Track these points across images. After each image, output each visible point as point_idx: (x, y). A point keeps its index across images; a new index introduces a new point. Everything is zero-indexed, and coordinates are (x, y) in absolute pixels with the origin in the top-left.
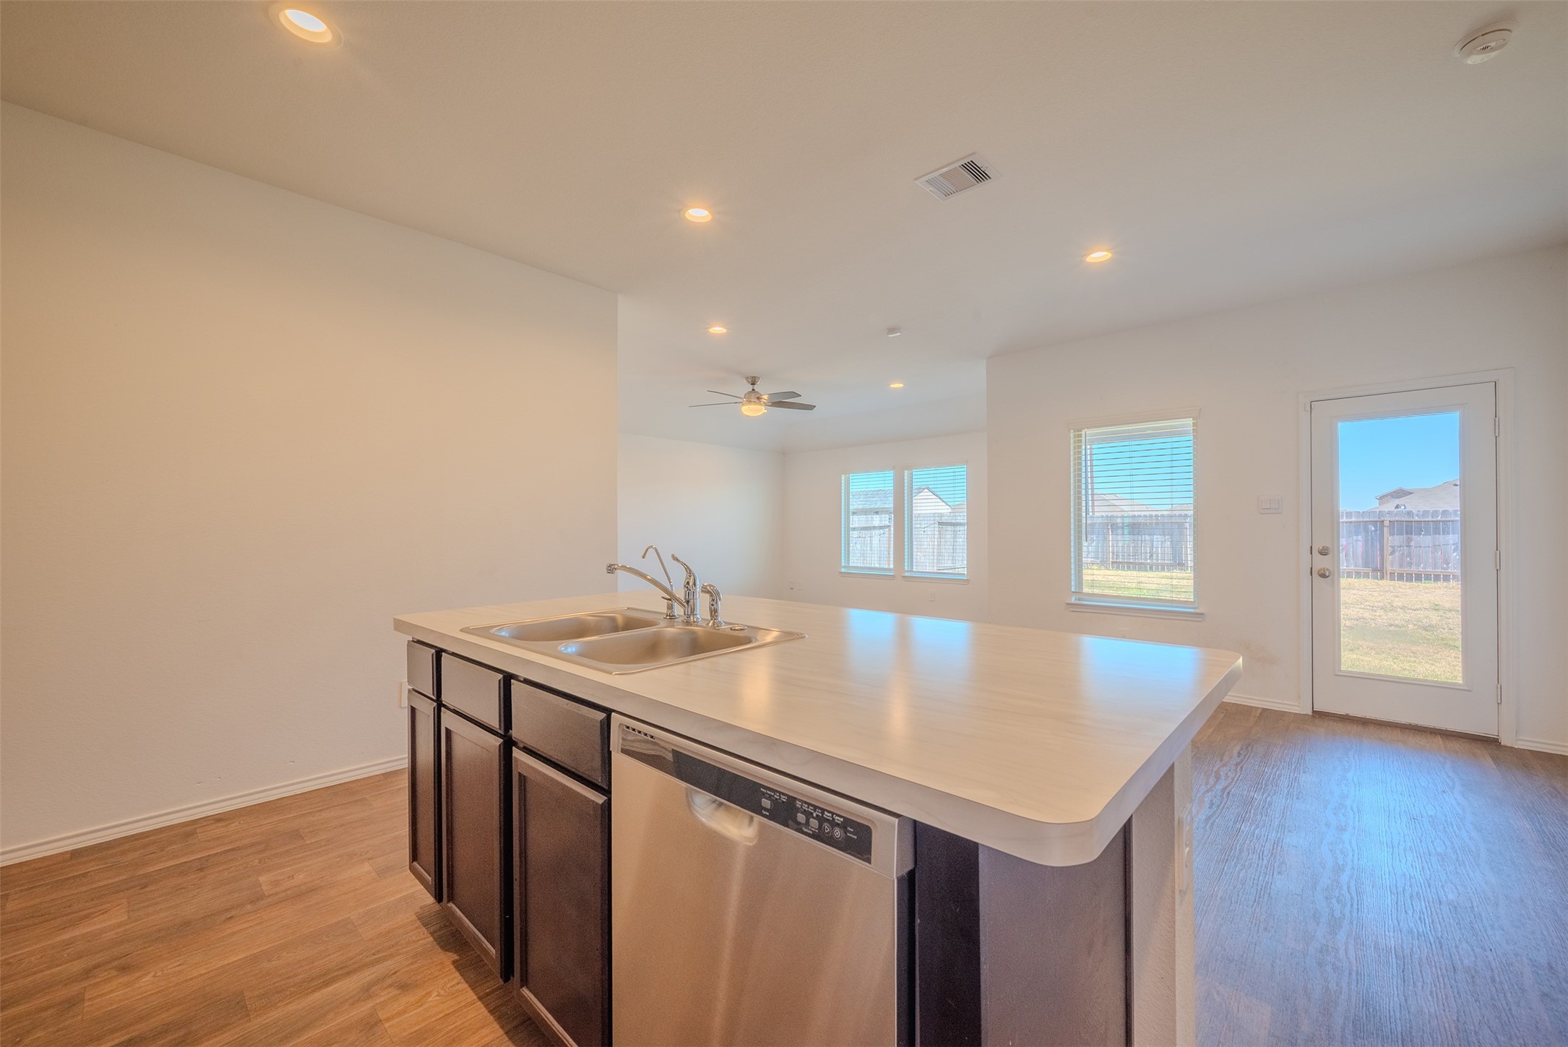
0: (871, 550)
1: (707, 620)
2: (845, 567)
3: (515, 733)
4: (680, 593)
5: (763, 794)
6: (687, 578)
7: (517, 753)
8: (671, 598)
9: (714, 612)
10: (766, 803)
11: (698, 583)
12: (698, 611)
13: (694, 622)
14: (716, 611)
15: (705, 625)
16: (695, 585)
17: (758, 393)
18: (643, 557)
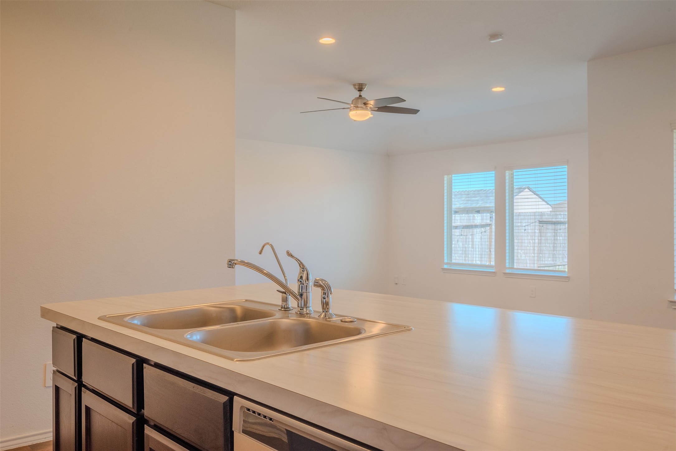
0: (473, 248)
1: (319, 312)
2: (447, 264)
3: (147, 412)
4: (294, 287)
6: (300, 273)
7: (148, 431)
8: (286, 291)
9: (325, 305)
11: (310, 277)
12: (311, 303)
13: (307, 314)
14: (327, 304)
15: (317, 317)
16: (308, 279)
17: (364, 98)
18: (260, 253)
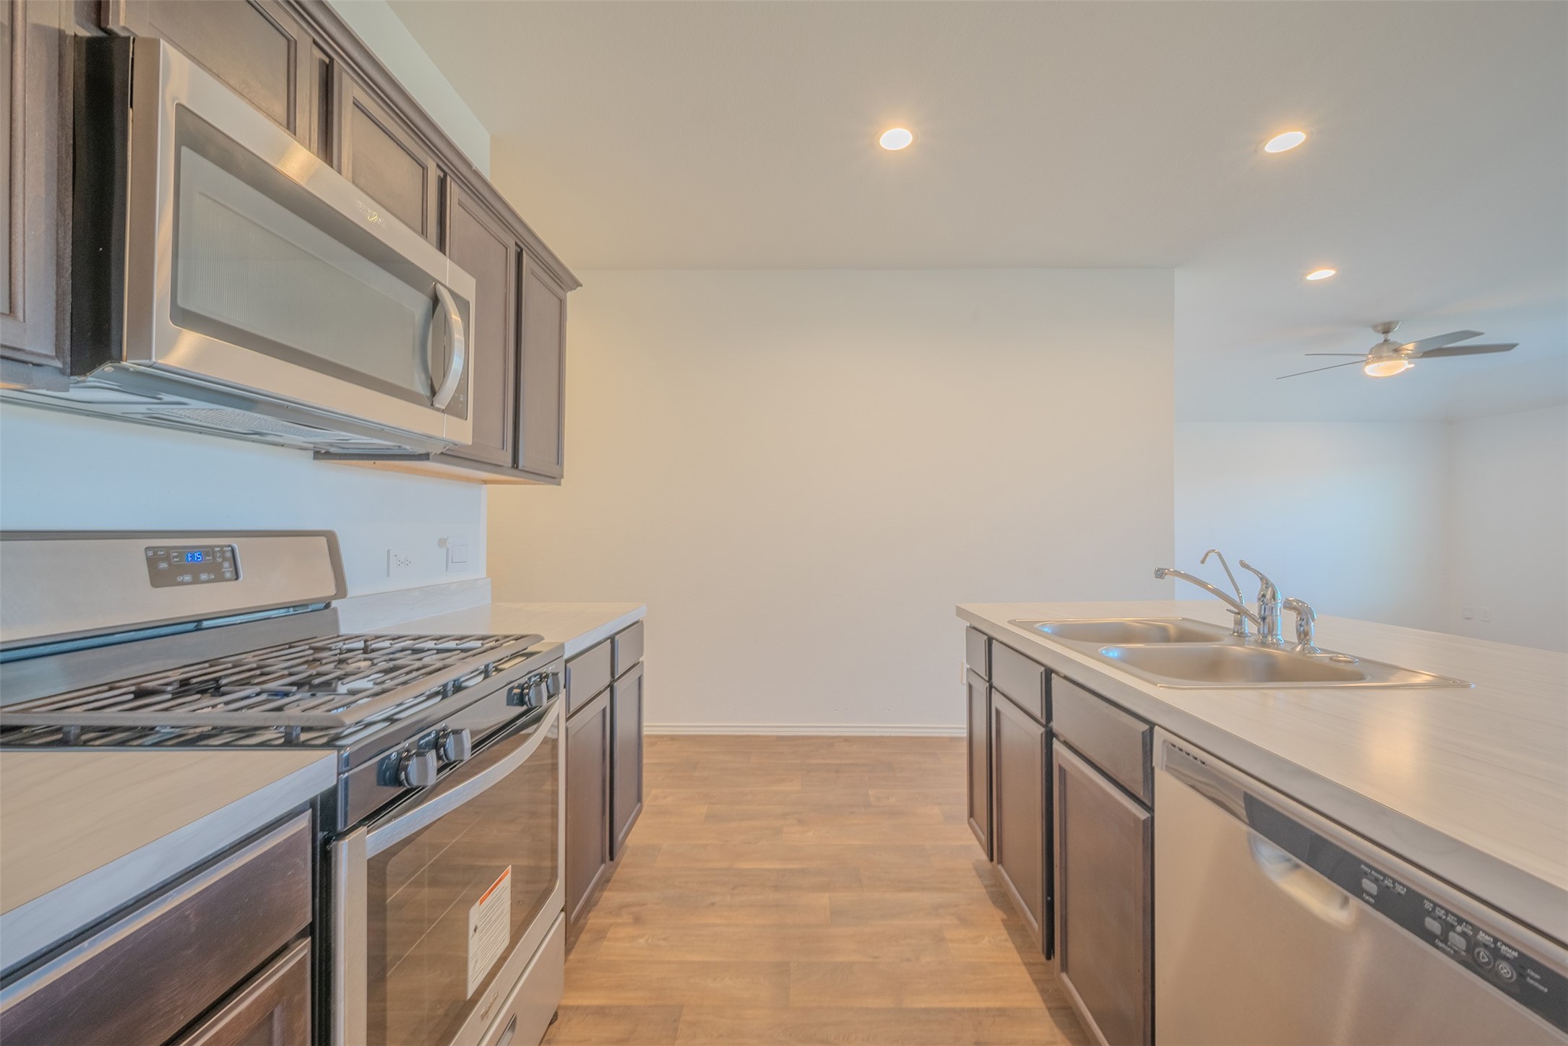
1: (1293, 643)
3: (1055, 725)
4: (1254, 608)
5: (1366, 873)
6: (1262, 590)
8: (1240, 612)
9: (1303, 635)
10: (1368, 885)
11: (1279, 596)
12: (1279, 630)
13: (1273, 643)
14: (1306, 634)
15: (1289, 649)
16: (1274, 597)
17: (1394, 343)
18: (1203, 562)
